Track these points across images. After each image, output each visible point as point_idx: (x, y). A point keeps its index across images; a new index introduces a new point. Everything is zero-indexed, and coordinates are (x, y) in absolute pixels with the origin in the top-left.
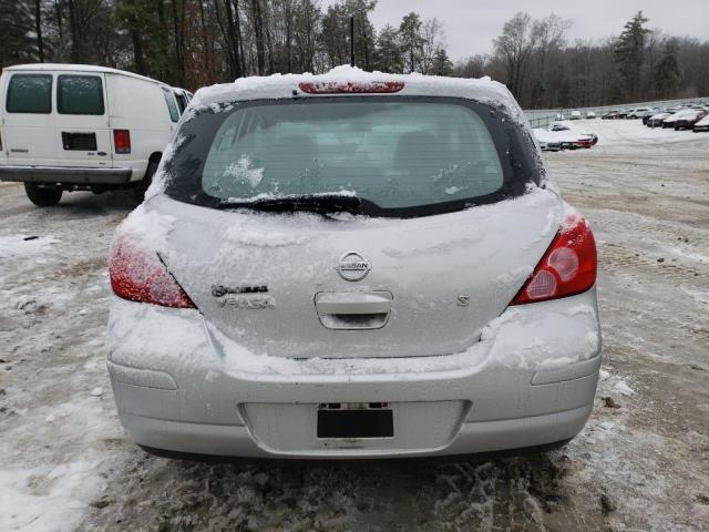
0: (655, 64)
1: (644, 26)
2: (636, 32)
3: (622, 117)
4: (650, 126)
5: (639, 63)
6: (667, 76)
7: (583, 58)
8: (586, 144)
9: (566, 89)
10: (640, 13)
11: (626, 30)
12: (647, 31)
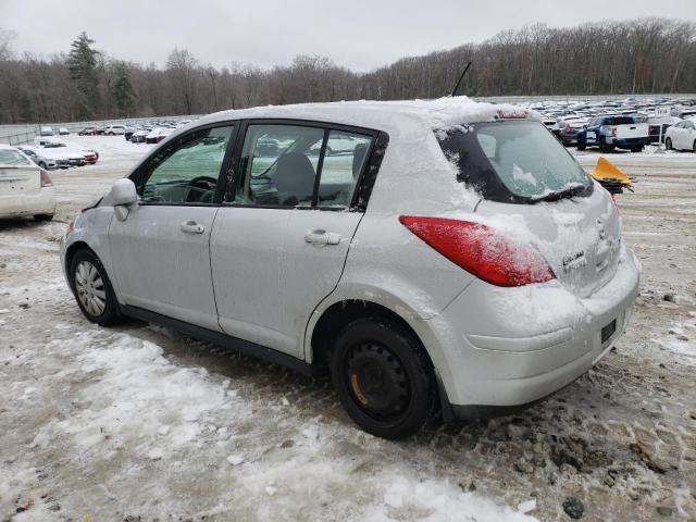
0: (111, 84)
1: (91, 47)
2: (84, 52)
3: (99, 133)
4: (134, 142)
5: (97, 83)
6: (125, 96)
7: (37, 73)
8: (92, 160)
9: (25, 103)
10: (84, 33)
11: (75, 48)
12: (95, 52)
